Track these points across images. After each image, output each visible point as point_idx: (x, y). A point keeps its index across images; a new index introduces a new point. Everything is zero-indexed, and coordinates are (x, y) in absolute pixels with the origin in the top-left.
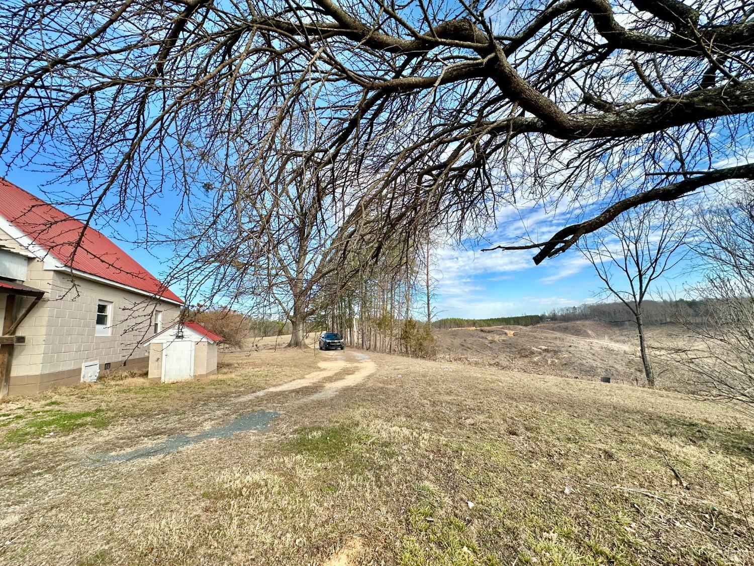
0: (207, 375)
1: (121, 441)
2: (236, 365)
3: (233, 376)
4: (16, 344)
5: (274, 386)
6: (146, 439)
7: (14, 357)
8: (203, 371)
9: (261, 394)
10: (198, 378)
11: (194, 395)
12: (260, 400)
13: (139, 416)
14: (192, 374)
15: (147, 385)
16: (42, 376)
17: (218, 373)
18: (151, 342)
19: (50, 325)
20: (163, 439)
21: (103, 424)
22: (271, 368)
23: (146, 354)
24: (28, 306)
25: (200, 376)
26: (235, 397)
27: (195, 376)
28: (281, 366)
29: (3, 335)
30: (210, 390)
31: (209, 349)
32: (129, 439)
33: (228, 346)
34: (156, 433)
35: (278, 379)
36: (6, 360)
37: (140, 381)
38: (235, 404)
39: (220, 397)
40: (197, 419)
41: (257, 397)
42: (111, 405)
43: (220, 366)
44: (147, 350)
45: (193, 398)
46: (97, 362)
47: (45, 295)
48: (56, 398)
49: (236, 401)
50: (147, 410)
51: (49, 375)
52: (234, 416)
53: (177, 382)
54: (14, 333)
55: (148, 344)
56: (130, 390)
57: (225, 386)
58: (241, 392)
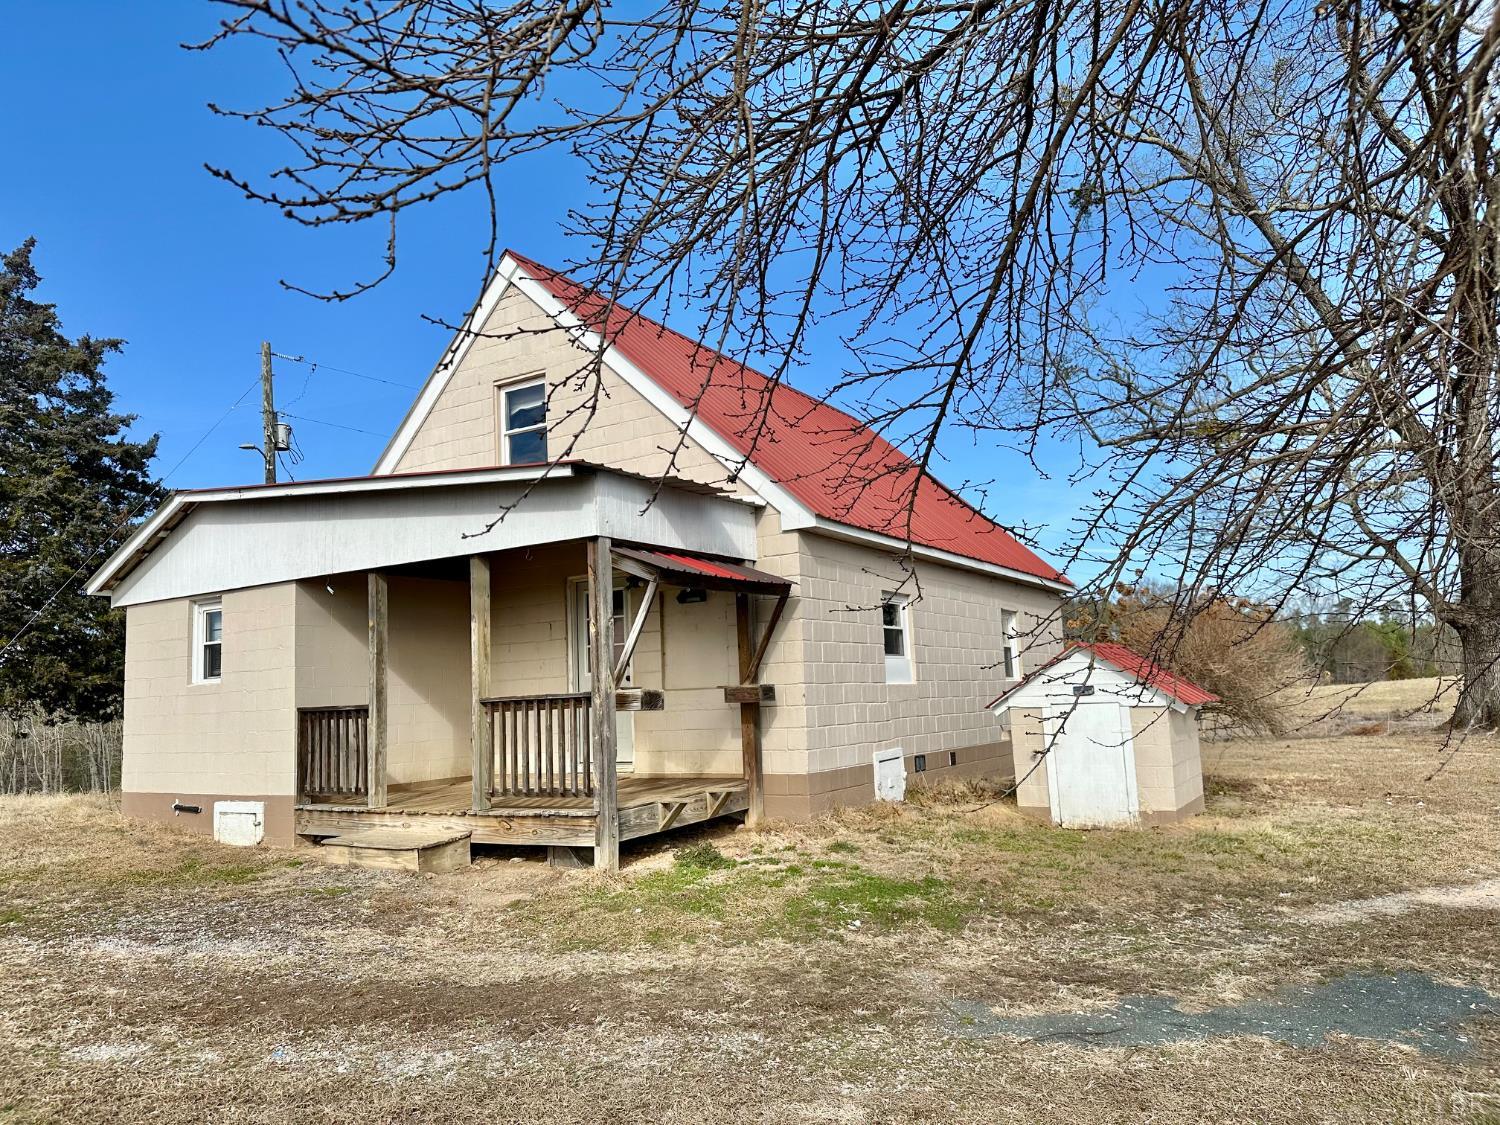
0: (1182, 813)
1: (1007, 980)
2: (1266, 789)
3: (1265, 825)
4: (762, 703)
5: (1438, 883)
6: (1064, 989)
7: (763, 730)
8: (1168, 802)
9: (1391, 906)
10: (1156, 822)
11: (1158, 878)
12: (1396, 933)
13: (1025, 915)
14: (1135, 808)
15: (1019, 826)
16: (811, 777)
17: (1212, 812)
18: (1011, 702)
19: (809, 659)
20: (1105, 1001)
21: (951, 921)
22: (1406, 809)
23: (1004, 737)
24: (769, 618)
25: (1161, 815)
26: (1294, 904)
27: (1143, 814)
28: (1447, 806)
29: (742, 683)
30: (1202, 866)
31: (1177, 731)
32: (1021, 977)
33: (1227, 720)
34: (1082, 976)
35: (1448, 860)
36: (752, 736)
37: (999, 811)
38: (1304, 931)
39: (1241, 896)
40: (1189, 958)
41: (1380, 919)
42: (954, 870)
43: (1215, 787)
44: (1004, 725)
45: (1157, 887)
46: (898, 751)
47: (795, 590)
48: (842, 834)
49: (1305, 917)
50: (1042, 903)
51: (822, 775)
52: (1311, 973)
53: (1095, 828)
54: (755, 679)
55: (1003, 708)
56: (984, 837)
57: (1247, 859)
58: (1309, 887)
